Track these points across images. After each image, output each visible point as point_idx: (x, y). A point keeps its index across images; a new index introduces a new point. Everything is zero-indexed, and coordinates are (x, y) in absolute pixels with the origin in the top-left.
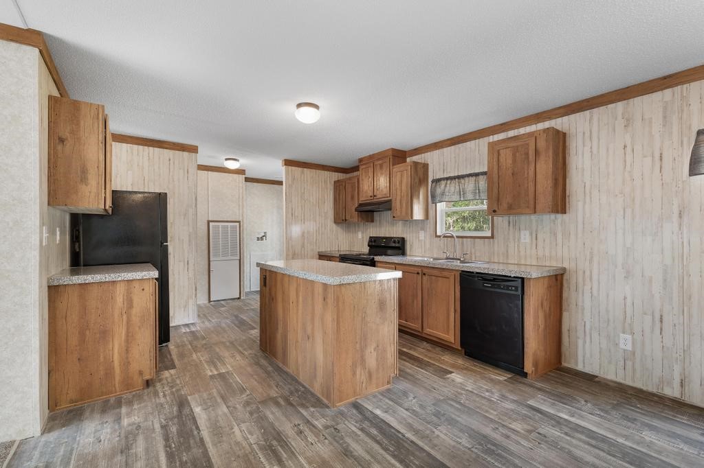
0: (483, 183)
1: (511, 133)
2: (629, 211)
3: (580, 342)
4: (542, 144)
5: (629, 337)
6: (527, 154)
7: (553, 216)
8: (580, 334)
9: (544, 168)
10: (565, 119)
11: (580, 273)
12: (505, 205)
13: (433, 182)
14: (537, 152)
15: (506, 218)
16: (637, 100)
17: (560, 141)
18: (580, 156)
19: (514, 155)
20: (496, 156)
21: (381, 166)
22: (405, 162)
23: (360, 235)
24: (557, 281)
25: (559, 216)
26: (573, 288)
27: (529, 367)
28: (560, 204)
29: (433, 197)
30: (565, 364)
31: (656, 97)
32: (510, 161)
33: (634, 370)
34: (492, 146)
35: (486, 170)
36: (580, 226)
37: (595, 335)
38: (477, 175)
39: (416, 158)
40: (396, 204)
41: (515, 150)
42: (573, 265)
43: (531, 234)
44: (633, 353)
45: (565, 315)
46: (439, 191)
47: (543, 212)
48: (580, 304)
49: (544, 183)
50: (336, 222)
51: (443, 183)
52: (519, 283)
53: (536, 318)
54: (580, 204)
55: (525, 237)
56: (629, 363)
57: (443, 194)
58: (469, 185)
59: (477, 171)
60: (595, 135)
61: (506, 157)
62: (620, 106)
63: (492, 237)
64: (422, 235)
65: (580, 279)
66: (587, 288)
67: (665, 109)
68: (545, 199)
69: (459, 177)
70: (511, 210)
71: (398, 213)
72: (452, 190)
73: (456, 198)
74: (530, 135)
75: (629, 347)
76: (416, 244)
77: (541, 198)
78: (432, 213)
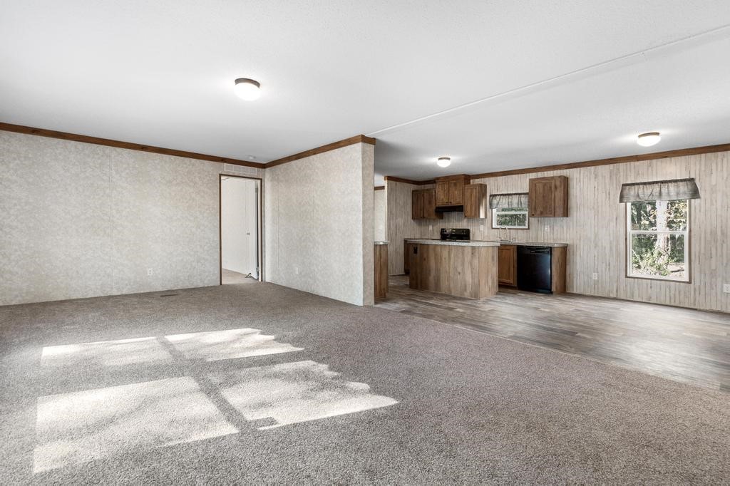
0: (524, 199)
1: (540, 175)
2: (596, 217)
3: (575, 279)
4: (558, 183)
5: (596, 274)
6: (551, 187)
7: (562, 218)
8: (575, 275)
9: (559, 194)
10: (568, 170)
12: (538, 212)
13: (490, 196)
14: (556, 187)
15: (536, 219)
16: (600, 167)
17: (566, 180)
18: (575, 189)
19: (544, 187)
20: (534, 186)
21: (455, 184)
22: (469, 183)
23: (431, 228)
24: (565, 249)
25: (565, 218)
26: (571, 254)
27: (554, 289)
28: (566, 213)
29: (491, 205)
30: (568, 291)
31: (607, 166)
32: (541, 190)
33: (598, 288)
34: (531, 181)
35: (527, 191)
36: (575, 223)
37: (582, 276)
38: (520, 194)
39: (478, 181)
40: (468, 208)
41: (545, 185)
42: (572, 242)
43: (550, 227)
44: (598, 281)
45: (568, 267)
46: (495, 202)
47: (559, 216)
48: (575, 262)
49: (559, 203)
50: (413, 218)
51: (498, 197)
52: (549, 250)
53: (557, 266)
54: (575, 213)
55: (547, 228)
56: (596, 286)
57: (498, 204)
58: (515, 200)
59: (519, 192)
60: (582, 180)
61: (540, 187)
62: (592, 168)
63: (529, 229)
64: (482, 228)
65: (575, 249)
66: (578, 253)
67: (611, 173)
68: (560, 210)
69: (508, 195)
70: (542, 214)
71: (468, 214)
72: (504, 202)
73: (506, 206)
74: (552, 178)
75: (596, 279)
76: (477, 233)
77: (557, 210)
78: (489, 214)
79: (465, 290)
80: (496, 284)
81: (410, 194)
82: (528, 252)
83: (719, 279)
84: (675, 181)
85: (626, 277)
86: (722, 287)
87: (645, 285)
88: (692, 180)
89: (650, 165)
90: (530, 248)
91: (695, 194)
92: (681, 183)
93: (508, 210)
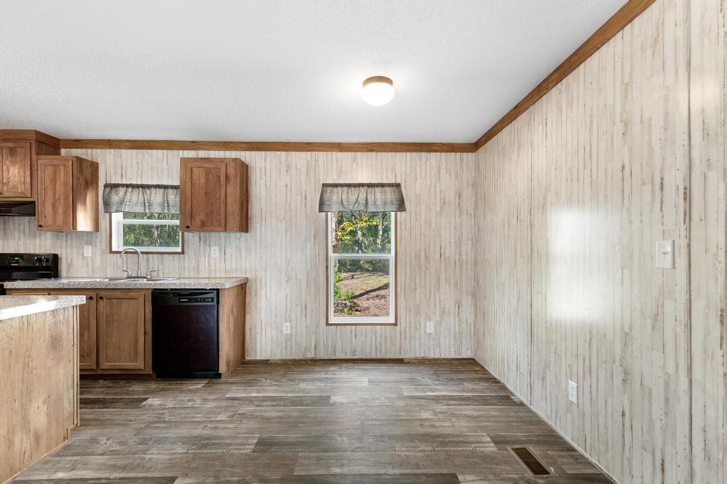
0: (173, 197)
1: (202, 154)
2: (289, 233)
3: (258, 336)
4: (231, 171)
5: (288, 324)
6: (219, 177)
7: (238, 234)
8: (258, 330)
9: (233, 191)
10: (248, 153)
11: (259, 280)
12: (198, 222)
13: (106, 186)
14: (227, 177)
15: (197, 234)
16: (293, 154)
17: (244, 169)
18: (258, 187)
19: (207, 176)
20: (189, 172)
21: (12, 151)
22: (59, 154)
24: (243, 289)
25: (243, 234)
26: (253, 294)
27: (223, 368)
28: (245, 226)
29: (107, 204)
30: (247, 358)
31: (303, 154)
32: (203, 180)
33: (291, 347)
34: (184, 161)
35: (177, 183)
36: (259, 242)
37: (268, 328)
38: (165, 187)
40: (45, 209)
41: (208, 172)
42: (253, 275)
43: (220, 250)
44: (291, 335)
45: (248, 316)
46: (115, 198)
47: (232, 230)
48: (258, 306)
49: (233, 206)
51: (122, 191)
52: (214, 295)
53: (228, 322)
54: (258, 226)
55: (215, 252)
56: (289, 343)
57: (122, 202)
58: (157, 197)
59: (165, 183)
60: (268, 172)
61: (199, 175)
62: (283, 155)
63: (183, 252)
64: (88, 251)
65: (259, 286)
66: (263, 293)
67: (307, 165)
68: (234, 220)
69: (143, 187)
70: (205, 226)
71: (49, 221)
72: (134, 200)
73: (139, 209)
74: (222, 160)
75: (289, 332)
76: (78, 262)
77: (230, 219)
78: (104, 224)
82: (174, 301)
83: (423, 317)
84: (382, 185)
85: (328, 324)
86: (425, 326)
87: (349, 334)
88: (398, 185)
89: (354, 160)
90: (178, 293)
91: (401, 206)
92: (388, 189)
93: (135, 216)
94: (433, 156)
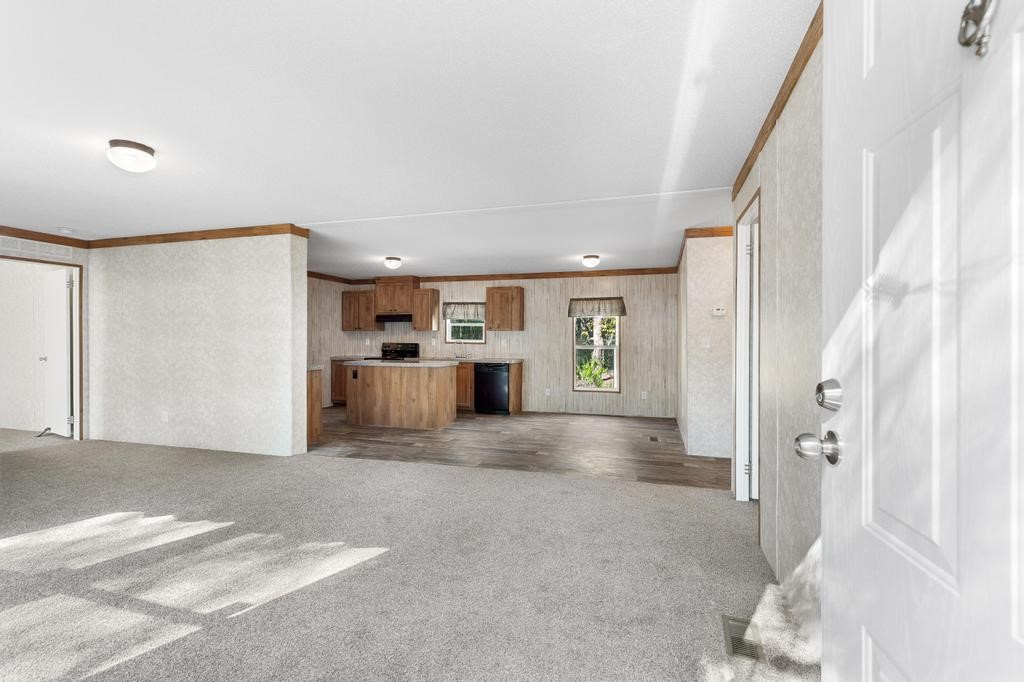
0: (481, 310)
1: (497, 283)
2: (549, 331)
3: (529, 396)
4: (515, 295)
5: (548, 390)
6: (507, 298)
7: (518, 332)
8: (530, 392)
9: (516, 306)
10: (524, 280)
11: (530, 361)
12: (495, 325)
13: (444, 304)
14: (513, 299)
15: (493, 332)
16: (551, 280)
17: (521, 291)
18: (530, 302)
19: (501, 298)
20: (491, 295)
21: (402, 288)
22: (419, 287)
23: (368, 342)
24: (520, 364)
25: (521, 332)
26: (526, 369)
28: (522, 328)
29: (444, 315)
30: (523, 410)
31: (558, 280)
32: (499, 301)
33: (550, 404)
34: (490, 291)
35: (484, 301)
36: (530, 337)
37: (536, 392)
38: (477, 304)
39: (429, 285)
40: (417, 318)
41: (502, 295)
42: (526, 358)
43: (507, 341)
44: (550, 397)
45: (523, 384)
46: (449, 311)
47: (515, 329)
48: (529, 378)
49: (515, 316)
50: (343, 329)
51: (453, 306)
52: (506, 367)
54: (530, 326)
55: (504, 342)
56: (549, 402)
57: (453, 313)
58: (471, 310)
59: (476, 301)
60: (536, 292)
61: (497, 297)
62: (545, 280)
63: (486, 343)
64: (434, 342)
65: (529, 364)
66: (533, 369)
67: (560, 287)
68: (516, 323)
69: (464, 304)
70: (499, 328)
71: (417, 325)
72: (459, 313)
73: (461, 318)
74: (510, 288)
75: (549, 395)
76: (428, 348)
77: (514, 323)
78: (442, 326)
79: (421, 419)
80: (454, 408)
81: (340, 296)
82: (486, 370)
83: (639, 387)
84: (610, 299)
85: (574, 390)
86: (641, 394)
87: (588, 398)
88: (621, 298)
89: (591, 282)
90: (487, 365)
91: (623, 312)
92: (613, 301)
93: (460, 321)
94: (646, 277)
